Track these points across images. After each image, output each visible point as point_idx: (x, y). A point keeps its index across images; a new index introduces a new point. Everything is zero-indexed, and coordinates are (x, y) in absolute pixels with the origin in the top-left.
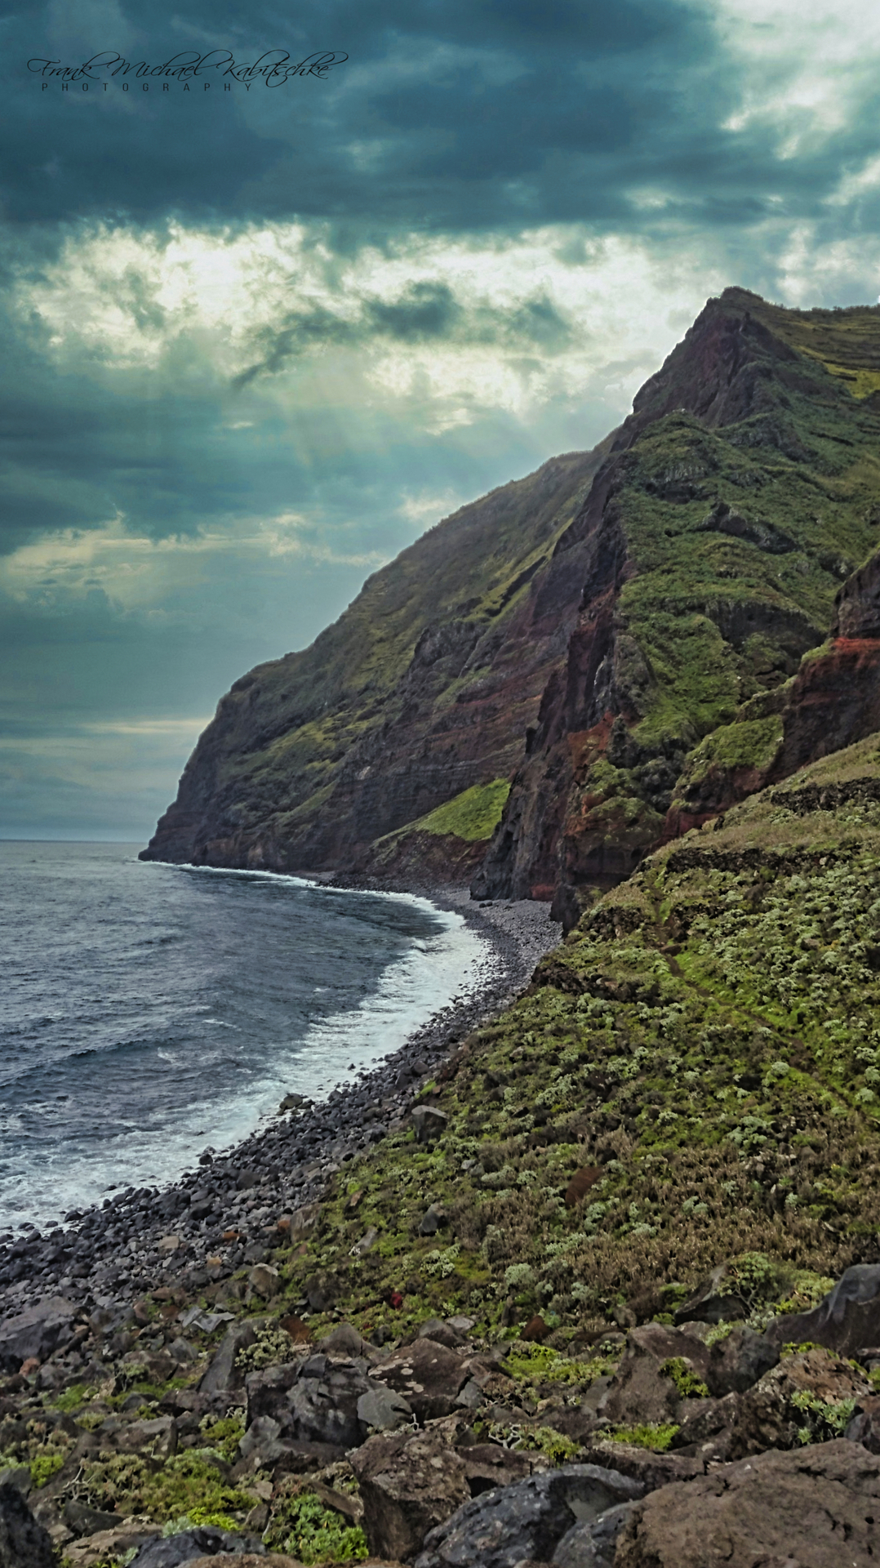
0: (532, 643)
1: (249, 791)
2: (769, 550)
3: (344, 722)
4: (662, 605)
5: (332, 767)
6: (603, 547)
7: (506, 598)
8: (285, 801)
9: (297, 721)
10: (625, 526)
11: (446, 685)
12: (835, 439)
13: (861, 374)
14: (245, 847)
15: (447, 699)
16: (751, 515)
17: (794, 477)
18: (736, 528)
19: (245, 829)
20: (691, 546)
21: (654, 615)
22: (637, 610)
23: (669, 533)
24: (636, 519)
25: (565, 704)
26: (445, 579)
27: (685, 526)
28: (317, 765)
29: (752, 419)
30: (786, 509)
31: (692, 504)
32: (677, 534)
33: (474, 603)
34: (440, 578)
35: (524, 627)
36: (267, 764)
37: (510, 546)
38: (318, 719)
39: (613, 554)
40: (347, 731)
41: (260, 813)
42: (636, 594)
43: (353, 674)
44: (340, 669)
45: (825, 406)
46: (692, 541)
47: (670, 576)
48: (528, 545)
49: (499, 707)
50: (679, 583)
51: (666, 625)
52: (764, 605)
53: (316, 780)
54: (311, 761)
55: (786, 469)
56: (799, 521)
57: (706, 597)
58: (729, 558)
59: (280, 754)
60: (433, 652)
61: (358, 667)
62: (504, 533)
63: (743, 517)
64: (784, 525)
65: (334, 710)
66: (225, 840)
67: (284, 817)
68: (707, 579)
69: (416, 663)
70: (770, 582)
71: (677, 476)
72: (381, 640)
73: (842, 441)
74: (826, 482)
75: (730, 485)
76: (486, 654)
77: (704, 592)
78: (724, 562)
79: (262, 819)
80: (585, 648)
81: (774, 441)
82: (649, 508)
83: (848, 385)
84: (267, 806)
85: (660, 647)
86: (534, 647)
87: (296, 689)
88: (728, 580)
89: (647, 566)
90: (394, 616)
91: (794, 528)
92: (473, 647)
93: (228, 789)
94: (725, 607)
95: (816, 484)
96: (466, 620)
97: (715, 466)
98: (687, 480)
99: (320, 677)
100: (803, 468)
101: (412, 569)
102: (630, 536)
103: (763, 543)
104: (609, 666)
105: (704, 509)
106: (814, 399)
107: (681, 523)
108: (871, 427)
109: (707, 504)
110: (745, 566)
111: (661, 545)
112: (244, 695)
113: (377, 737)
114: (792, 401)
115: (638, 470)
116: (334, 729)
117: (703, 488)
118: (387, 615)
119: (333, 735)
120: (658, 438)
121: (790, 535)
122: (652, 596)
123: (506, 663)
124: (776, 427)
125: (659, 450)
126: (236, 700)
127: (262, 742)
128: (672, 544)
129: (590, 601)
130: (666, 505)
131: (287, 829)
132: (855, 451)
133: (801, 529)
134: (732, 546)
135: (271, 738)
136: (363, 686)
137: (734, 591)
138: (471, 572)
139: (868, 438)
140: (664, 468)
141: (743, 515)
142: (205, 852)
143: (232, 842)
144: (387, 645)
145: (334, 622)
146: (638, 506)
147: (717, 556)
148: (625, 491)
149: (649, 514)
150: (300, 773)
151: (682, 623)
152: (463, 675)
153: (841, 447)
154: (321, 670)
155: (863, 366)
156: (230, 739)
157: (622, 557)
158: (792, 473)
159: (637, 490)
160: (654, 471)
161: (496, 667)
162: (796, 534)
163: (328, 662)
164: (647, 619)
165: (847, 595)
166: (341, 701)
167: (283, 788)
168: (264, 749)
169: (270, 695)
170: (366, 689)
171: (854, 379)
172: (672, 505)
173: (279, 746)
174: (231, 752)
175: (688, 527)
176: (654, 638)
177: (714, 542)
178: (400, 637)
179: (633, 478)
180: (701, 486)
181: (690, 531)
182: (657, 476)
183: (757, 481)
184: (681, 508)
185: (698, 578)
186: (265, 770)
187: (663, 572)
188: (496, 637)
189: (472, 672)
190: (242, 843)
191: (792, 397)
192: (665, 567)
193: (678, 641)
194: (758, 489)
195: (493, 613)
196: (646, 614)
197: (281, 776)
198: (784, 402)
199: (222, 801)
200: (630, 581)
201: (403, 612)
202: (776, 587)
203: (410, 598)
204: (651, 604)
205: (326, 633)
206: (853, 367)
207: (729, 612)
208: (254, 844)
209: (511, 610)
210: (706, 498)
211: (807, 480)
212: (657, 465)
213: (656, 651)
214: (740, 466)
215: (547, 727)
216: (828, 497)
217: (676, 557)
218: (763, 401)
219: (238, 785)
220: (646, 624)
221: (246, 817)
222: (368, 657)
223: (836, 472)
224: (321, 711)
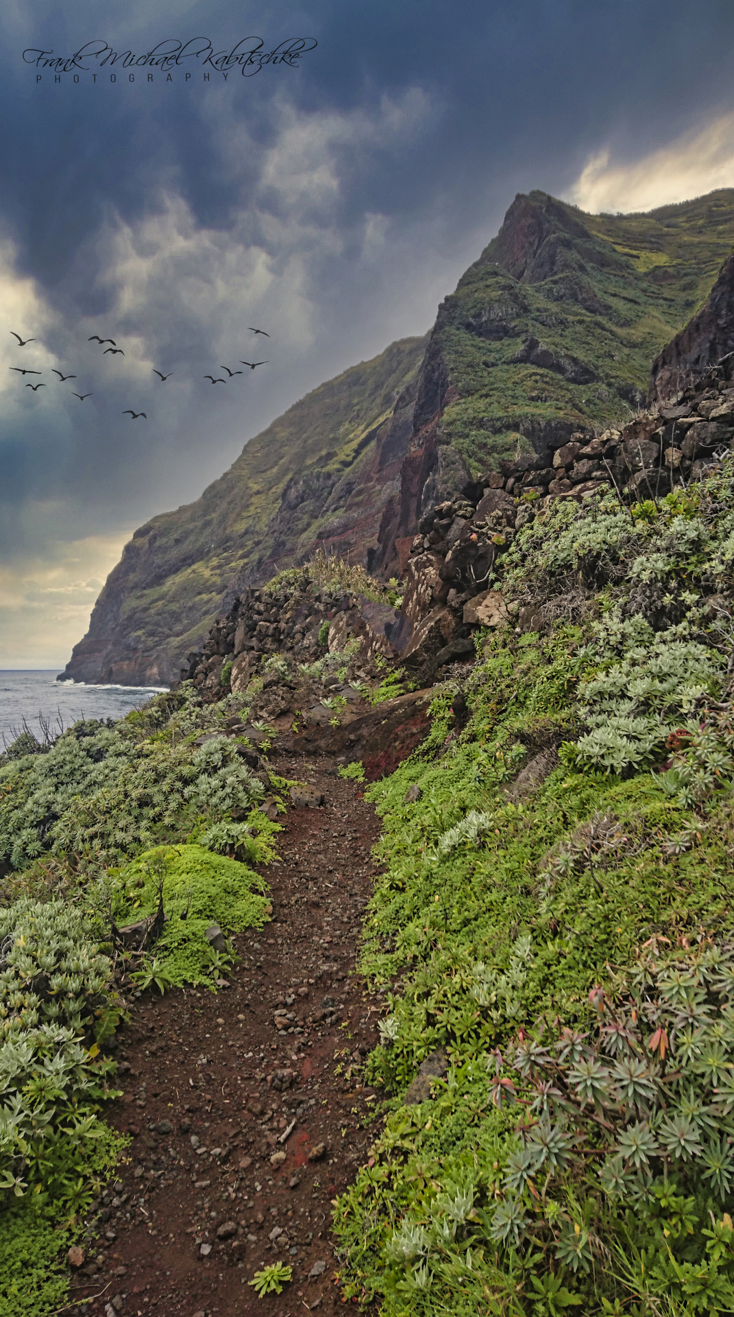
0: (378, 487)
1: (147, 620)
2: (573, 381)
3: (228, 561)
4: (481, 424)
5: (218, 598)
6: (428, 379)
7: (357, 452)
8: (178, 628)
9: (188, 560)
10: (448, 358)
11: (309, 525)
12: (624, 298)
13: (643, 254)
14: (143, 667)
15: (309, 536)
16: (558, 350)
17: (592, 325)
18: (544, 360)
19: (143, 652)
20: (506, 375)
21: (474, 433)
22: (459, 427)
23: (485, 364)
24: (457, 352)
25: (400, 524)
26: (310, 441)
27: (500, 359)
28: (205, 597)
29: (556, 277)
30: (587, 347)
31: (506, 341)
32: (493, 365)
33: (330, 456)
34: (305, 441)
35: (372, 474)
36: (161, 598)
37: (362, 414)
38: (206, 559)
39: (437, 384)
40: (230, 568)
41: (157, 639)
42: (457, 414)
43: (235, 521)
44: (223, 519)
45: (615, 275)
46: (507, 371)
47: (488, 400)
48: (376, 411)
49: (352, 541)
50: (496, 405)
51: (484, 441)
52: (572, 424)
53: (204, 609)
54: (200, 593)
55: (585, 318)
56: (599, 357)
57: (520, 416)
58: (540, 385)
59: (174, 589)
60: (297, 498)
61: (239, 515)
62: (357, 404)
63: (551, 351)
64: (586, 360)
65: (220, 551)
66: (127, 662)
67: (175, 641)
68: (520, 402)
69: (283, 508)
70: (575, 406)
71: (493, 316)
72: (258, 493)
73: (631, 301)
74: (621, 332)
75: (539, 325)
76: (341, 498)
77: (518, 412)
78: (534, 389)
79: (158, 644)
80: (415, 473)
81: (574, 297)
82: (469, 343)
83: (632, 261)
84: (163, 633)
85: (480, 461)
86: (380, 491)
87: (187, 534)
88: (539, 403)
89: (468, 392)
90: (268, 473)
91: (595, 362)
92: (330, 493)
93: (130, 618)
94: (536, 426)
95: (611, 332)
96: (324, 470)
97: (526, 309)
98: (501, 320)
99: (207, 524)
100: (599, 318)
101: (283, 434)
102: (452, 366)
103: (568, 375)
104: (434, 480)
105: (516, 344)
106: (606, 270)
107: (497, 356)
108: (653, 293)
109: (519, 340)
110: (554, 392)
111: (480, 374)
112: (144, 541)
113: (252, 570)
114: (589, 269)
115: (458, 311)
116: (220, 567)
117: (516, 326)
118: (263, 472)
119: (218, 571)
120: (475, 285)
121: (592, 368)
122: (472, 416)
123: (358, 505)
124: (576, 284)
125: (476, 295)
126: (137, 544)
127: (159, 579)
128: (489, 373)
129: (419, 430)
130: (483, 342)
131: (178, 651)
132: (641, 308)
133: (600, 364)
134: (542, 375)
135: (166, 576)
136: (243, 531)
137: (545, 411)
138: (331, 436)
139: (651, 301)
140: (482, 309)
141: (552, 349)
142: (110, 672)
143: (133, 663)
144: (263, 497)
145: (219, 478)
146: (459, 341)
147: (530, 383)
148: (447, 329)
149: (469, 348)
150: (190, 604)
151: (500, 440)
152: (322, 517)
153: (629, 305)
154: (208, 518)
155: (645, 248)
156: (133, 578)
157: (445, 385)
158: (591, 322)
159: (458, 329)
160: (472, 312)
161: (350, 507)
162: (597, 368)
163: (214, 511)
164: (467, 436)
165: (664, 363)
166: (225, 543)
167: (176, 617)
168: (160, 585)
169: (165, 540)
170: (246, 532)
171: (638, 257)
172: (488, 342)
173: (173, 583)
174: (133, 588)
175: (503, 360)
176: (474, 453)
177: (526, 372)
178: (273, 490)
179: (455, 318)
180: (513, 324)
181: (504, 362)
182: (474, 317)
183: (561, 323)
184: (497, 345)
185: (513, 401)
186: (160, 603)
187: (481, 396)
188: (349, 484)
189: (329, 513)
190: (141, 665)
191: (589, 266)
192: (484, 392)
193: (496, 455)
194: (563, 330)
195: (348, 464)
196: (467, 431)
197: (174, 607)
198: (582, 268)
199: (125, 629)
200: (452, 404)
201: (275, 470)
202: (580, 410)
203: (280, 459)
204: (471, 423)
205: (212, 487)
206: (635, 249)
207: (541, 430)
208: (151, 665)
209: (361, 461)
210: (518, 335)
211: (603, 329)
212: (475, 307)
213: (476, 464)
214: (546, 310)
215: (385, 547)
216: (621, 343)
217: (493, 383)
218: (564, 265)
219: (137, 615)
220: (467, 441)
221: (144, 642)
222: (248, 506)
223: (627, 323)
224: (209, 552)
